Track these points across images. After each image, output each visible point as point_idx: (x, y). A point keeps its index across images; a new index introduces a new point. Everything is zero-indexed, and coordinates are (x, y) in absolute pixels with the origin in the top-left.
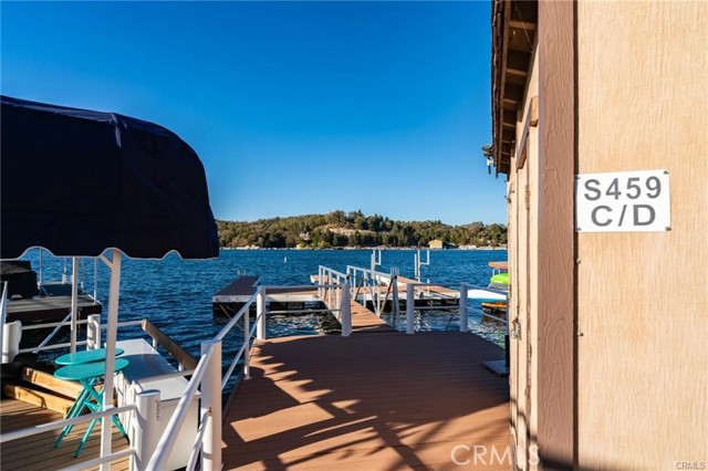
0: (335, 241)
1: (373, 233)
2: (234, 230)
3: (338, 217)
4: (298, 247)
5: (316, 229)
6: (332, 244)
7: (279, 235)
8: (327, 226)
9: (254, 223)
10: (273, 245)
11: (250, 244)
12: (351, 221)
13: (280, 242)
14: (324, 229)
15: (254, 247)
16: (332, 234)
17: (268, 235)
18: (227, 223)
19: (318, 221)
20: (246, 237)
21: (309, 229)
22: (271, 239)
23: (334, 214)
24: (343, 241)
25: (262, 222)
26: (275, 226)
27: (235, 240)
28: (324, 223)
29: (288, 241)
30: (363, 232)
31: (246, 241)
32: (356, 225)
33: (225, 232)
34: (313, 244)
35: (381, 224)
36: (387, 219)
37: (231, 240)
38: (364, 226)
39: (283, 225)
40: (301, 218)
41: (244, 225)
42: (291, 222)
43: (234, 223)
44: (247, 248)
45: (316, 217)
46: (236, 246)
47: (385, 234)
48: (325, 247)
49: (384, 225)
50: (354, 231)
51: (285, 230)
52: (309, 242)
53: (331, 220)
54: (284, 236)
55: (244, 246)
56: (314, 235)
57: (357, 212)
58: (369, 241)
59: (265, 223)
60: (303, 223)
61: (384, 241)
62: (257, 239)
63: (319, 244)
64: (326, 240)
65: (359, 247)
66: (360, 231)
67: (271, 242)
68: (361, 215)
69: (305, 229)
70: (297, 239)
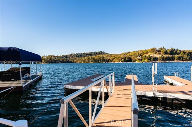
0: (152, 59)
1: (170, 56)
2: (114, 57)
3: (154, 50)
4: (137, 62)
5: (144, 55)
6: (151, 60)
7: (129, 58)
8: (148, 54)
9: (121, 54)
10: (127, 61)
11: (119, 61)
12: (160, 51)
13: (130, 60)
14: (147, 55)
15: (121, 62)
16: (151, 57)
17: (125, 58)
18: (112, 55)
20: (118, 59)
21: (141, 55)
22: (127, 59)
23: (152, 49)
24: (156, 59)
26: (128, 55)
27: (114, 60)
29: (133, 60)
30: (165, 56)
31: (118, 60)
32: (162, 53)
33: (111, 57)
34: (143, 61)
35: (174, 52)
36: (177, 50)
37: (113, 60)
38: (166, 53)
39: (131, 54)
40: (138, 52)
41: (117, 55)
42: (134, 53)
43: (114, 55)
44: (118, 62)
45: (144, 51)
46: (115, 62)
47: (176, 56)
48: (148, 62)
49: (176, 52)
50: (161, 55)
51: (132, 56)
52: (141, 60)
53: (150, 51)
54: (131, 58)
55: (117, 62)
56: (143, 57)
57: (162, 48)
58: (168, 59)
59: (124, 54)
60: (139, 53)
61: (176, 59)
62: (122, 59)
63: (145, 60)
64: (148, 59)
65: (163, 61)
66: (164, 55)
67: (127, 60)
68: (164, 49)
69: (139, 55)
70: (136, 59)
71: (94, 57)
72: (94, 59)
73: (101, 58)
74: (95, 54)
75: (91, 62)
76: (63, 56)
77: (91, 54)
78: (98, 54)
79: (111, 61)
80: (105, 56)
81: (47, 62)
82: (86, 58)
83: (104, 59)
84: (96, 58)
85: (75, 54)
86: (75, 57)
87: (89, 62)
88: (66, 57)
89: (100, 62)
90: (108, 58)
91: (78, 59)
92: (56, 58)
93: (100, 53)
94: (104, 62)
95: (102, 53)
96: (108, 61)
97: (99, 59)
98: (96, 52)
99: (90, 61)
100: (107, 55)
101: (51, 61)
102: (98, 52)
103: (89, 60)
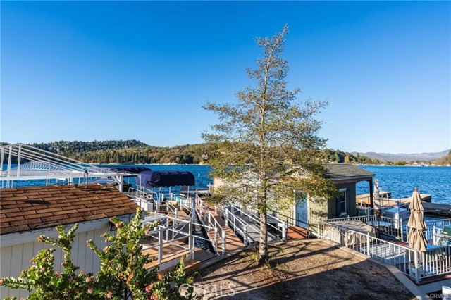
2: (161, 153)
4: (201, 164)
5: (212, 152)
7: (189, 156)
8: (218, 150)
9: (173, 148)
11: (171, 161)
13: (190, 160)
14: (217, 152)
15: (173, 164)
17: (182, 156)
18: (157, 148)
19: (213, 147)
20: (169, 157)
21: (207, 152)
22: (184, 158)
25: (178, 147)
26: (186, 150)
27: (162, 159)
28: (217, 148)
29: (195, 159)
31: (168, 160)
33: (156, 154)
37: (159, 159)
39: (191, 150)
40: (203, 145)
41: (168, 149)
42: (197, 148)
43: (161, 148)
44: (169, 164)
45: (212, 145)
46: (163, 163)
51: (193, 152)
52: (208, 160)
54: (192, 156)
55: (167, 163)
56: (211, 156)
59: (180, 148)
60: (204, 148)
62: (175, 159)
67: (184, 161)
69: (205, 152)
70: (200, 158)
71: (120, 151)
72: (120, 156)
73: (135, 154)
74: (120, 144)
75: (114, 162)
76: (36, 145)
77: (110, 145)
78: (128, 145)
79: (155, 162)
80: (143, 151)
82: (99, 152)
83: (142, 157)
84: (124, 155)
85: (71, 143)
86: (70, 149)
87: (108, 162)
89: (132, 163)
90: (150, 155)
91: (78, 154)
93: (131, 144)
94: (141, 162)
95: (135, 143)
96: (148, 161)
97: (131, 157)
98: (123, 141)
99: (111, 160)
100: (147, 149)
102: (127, 142)
103: (108, 158)
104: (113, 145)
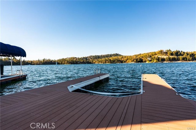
0: (160, 60)
1: (176, 57)
2: (127, 58)
3: (161, 52)
4: (147, 62)
5: (153, 57)
7: (141, 59)
8: (157, 55)
9: (133, 56)
10: (139, 62)
11: (132, 61)
12: (166, 53)
13: (141, 61)
14: (156, 56)
15: (133, 63)
16: (159, 58)
17: (137, 59)
18: (126, 56)
19: (153, 54)
20: (131, 60)
21: (150, 57)
22: (138, 60)
23: (160, 51)
24: (163, 60)
26: (139, 56)
27: (128, 61)
28: (156, 54)
29: (144, 60)
31: (131, 61)
32: (168, 54)
33: (125, 59)
34: (152, 61)
35: (179, 53)
36: (182, 51)
37: (126, 61)
38: (172, 54)
39: (142, 56)
40: (148, 53)
41: (130, 56)
42: (144, 55)
45: (153, 53)
47: (181, 57)
48: (156, 62)
50: (167, 57)
51: (143, 57)
52: (151, 61)
53: (158, 53)
54: (142, 59)
56: (152, 58)
57: (169, 50)
58: (174, 60)
59: (136, 56)
60: (149, 55)
61: (180, 59)
62: (134, 60)
63: (154, 61)
64: (157, 60)
65: (169, 62)
66: (170, 56)
68: (170, 51)
69: (149, 57)
70: (146, 60)
71: (110, 58)
72: (110, 60)
74: (111, 56)
76: (84, 58)
77: (107, 56)
78: (114, 56)
80: (120, 57)
81: (69, 63)
82: (103, 59)
83: (119, 60)
84: (112, 60)
85: (94, 56)
86: (94, 58)
87: (106, 63)
88: (86, 58)
89: (115, 63)
90: (123, 59)
91: (96, 60)
92: (78, 59)
94: (119, 62)
95: (117, 55)
96: (122, 62)
97: (115, 60)
98: (112, 54)
99: (107, 62)
100: (121, 57)
101: (73, 62)
102: (114, 54)
103: (106, 61)
104: (108, 56)
